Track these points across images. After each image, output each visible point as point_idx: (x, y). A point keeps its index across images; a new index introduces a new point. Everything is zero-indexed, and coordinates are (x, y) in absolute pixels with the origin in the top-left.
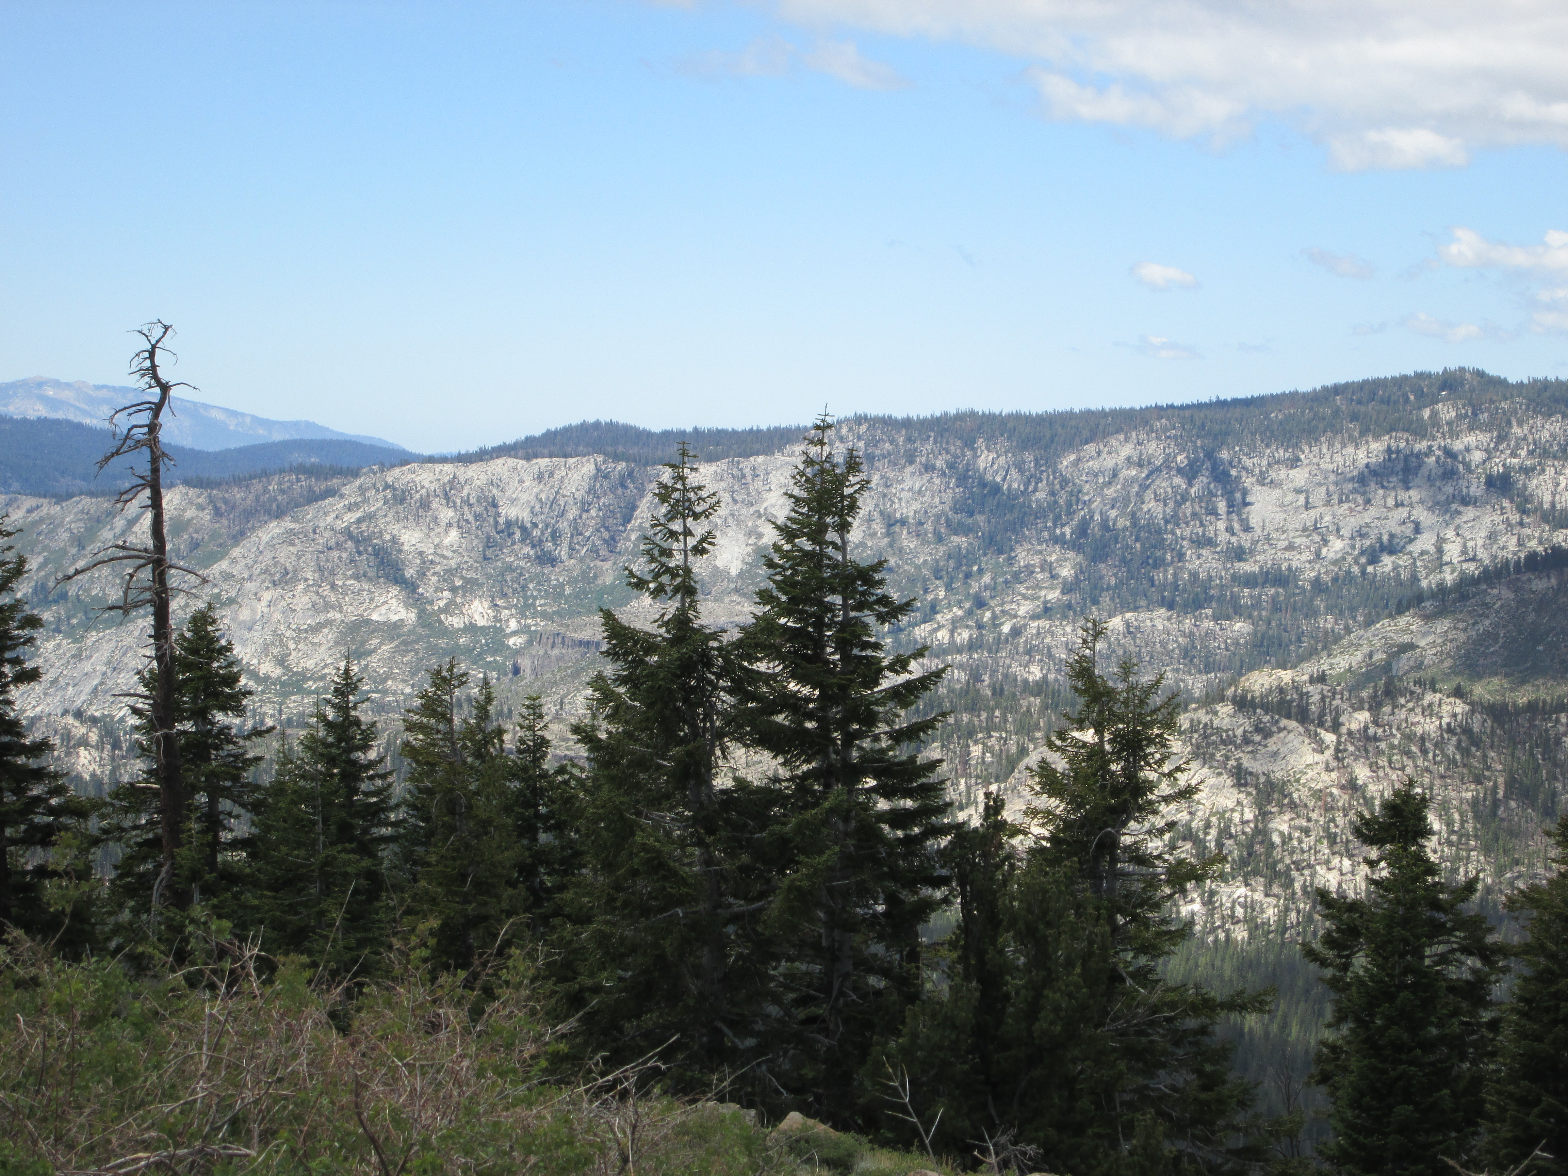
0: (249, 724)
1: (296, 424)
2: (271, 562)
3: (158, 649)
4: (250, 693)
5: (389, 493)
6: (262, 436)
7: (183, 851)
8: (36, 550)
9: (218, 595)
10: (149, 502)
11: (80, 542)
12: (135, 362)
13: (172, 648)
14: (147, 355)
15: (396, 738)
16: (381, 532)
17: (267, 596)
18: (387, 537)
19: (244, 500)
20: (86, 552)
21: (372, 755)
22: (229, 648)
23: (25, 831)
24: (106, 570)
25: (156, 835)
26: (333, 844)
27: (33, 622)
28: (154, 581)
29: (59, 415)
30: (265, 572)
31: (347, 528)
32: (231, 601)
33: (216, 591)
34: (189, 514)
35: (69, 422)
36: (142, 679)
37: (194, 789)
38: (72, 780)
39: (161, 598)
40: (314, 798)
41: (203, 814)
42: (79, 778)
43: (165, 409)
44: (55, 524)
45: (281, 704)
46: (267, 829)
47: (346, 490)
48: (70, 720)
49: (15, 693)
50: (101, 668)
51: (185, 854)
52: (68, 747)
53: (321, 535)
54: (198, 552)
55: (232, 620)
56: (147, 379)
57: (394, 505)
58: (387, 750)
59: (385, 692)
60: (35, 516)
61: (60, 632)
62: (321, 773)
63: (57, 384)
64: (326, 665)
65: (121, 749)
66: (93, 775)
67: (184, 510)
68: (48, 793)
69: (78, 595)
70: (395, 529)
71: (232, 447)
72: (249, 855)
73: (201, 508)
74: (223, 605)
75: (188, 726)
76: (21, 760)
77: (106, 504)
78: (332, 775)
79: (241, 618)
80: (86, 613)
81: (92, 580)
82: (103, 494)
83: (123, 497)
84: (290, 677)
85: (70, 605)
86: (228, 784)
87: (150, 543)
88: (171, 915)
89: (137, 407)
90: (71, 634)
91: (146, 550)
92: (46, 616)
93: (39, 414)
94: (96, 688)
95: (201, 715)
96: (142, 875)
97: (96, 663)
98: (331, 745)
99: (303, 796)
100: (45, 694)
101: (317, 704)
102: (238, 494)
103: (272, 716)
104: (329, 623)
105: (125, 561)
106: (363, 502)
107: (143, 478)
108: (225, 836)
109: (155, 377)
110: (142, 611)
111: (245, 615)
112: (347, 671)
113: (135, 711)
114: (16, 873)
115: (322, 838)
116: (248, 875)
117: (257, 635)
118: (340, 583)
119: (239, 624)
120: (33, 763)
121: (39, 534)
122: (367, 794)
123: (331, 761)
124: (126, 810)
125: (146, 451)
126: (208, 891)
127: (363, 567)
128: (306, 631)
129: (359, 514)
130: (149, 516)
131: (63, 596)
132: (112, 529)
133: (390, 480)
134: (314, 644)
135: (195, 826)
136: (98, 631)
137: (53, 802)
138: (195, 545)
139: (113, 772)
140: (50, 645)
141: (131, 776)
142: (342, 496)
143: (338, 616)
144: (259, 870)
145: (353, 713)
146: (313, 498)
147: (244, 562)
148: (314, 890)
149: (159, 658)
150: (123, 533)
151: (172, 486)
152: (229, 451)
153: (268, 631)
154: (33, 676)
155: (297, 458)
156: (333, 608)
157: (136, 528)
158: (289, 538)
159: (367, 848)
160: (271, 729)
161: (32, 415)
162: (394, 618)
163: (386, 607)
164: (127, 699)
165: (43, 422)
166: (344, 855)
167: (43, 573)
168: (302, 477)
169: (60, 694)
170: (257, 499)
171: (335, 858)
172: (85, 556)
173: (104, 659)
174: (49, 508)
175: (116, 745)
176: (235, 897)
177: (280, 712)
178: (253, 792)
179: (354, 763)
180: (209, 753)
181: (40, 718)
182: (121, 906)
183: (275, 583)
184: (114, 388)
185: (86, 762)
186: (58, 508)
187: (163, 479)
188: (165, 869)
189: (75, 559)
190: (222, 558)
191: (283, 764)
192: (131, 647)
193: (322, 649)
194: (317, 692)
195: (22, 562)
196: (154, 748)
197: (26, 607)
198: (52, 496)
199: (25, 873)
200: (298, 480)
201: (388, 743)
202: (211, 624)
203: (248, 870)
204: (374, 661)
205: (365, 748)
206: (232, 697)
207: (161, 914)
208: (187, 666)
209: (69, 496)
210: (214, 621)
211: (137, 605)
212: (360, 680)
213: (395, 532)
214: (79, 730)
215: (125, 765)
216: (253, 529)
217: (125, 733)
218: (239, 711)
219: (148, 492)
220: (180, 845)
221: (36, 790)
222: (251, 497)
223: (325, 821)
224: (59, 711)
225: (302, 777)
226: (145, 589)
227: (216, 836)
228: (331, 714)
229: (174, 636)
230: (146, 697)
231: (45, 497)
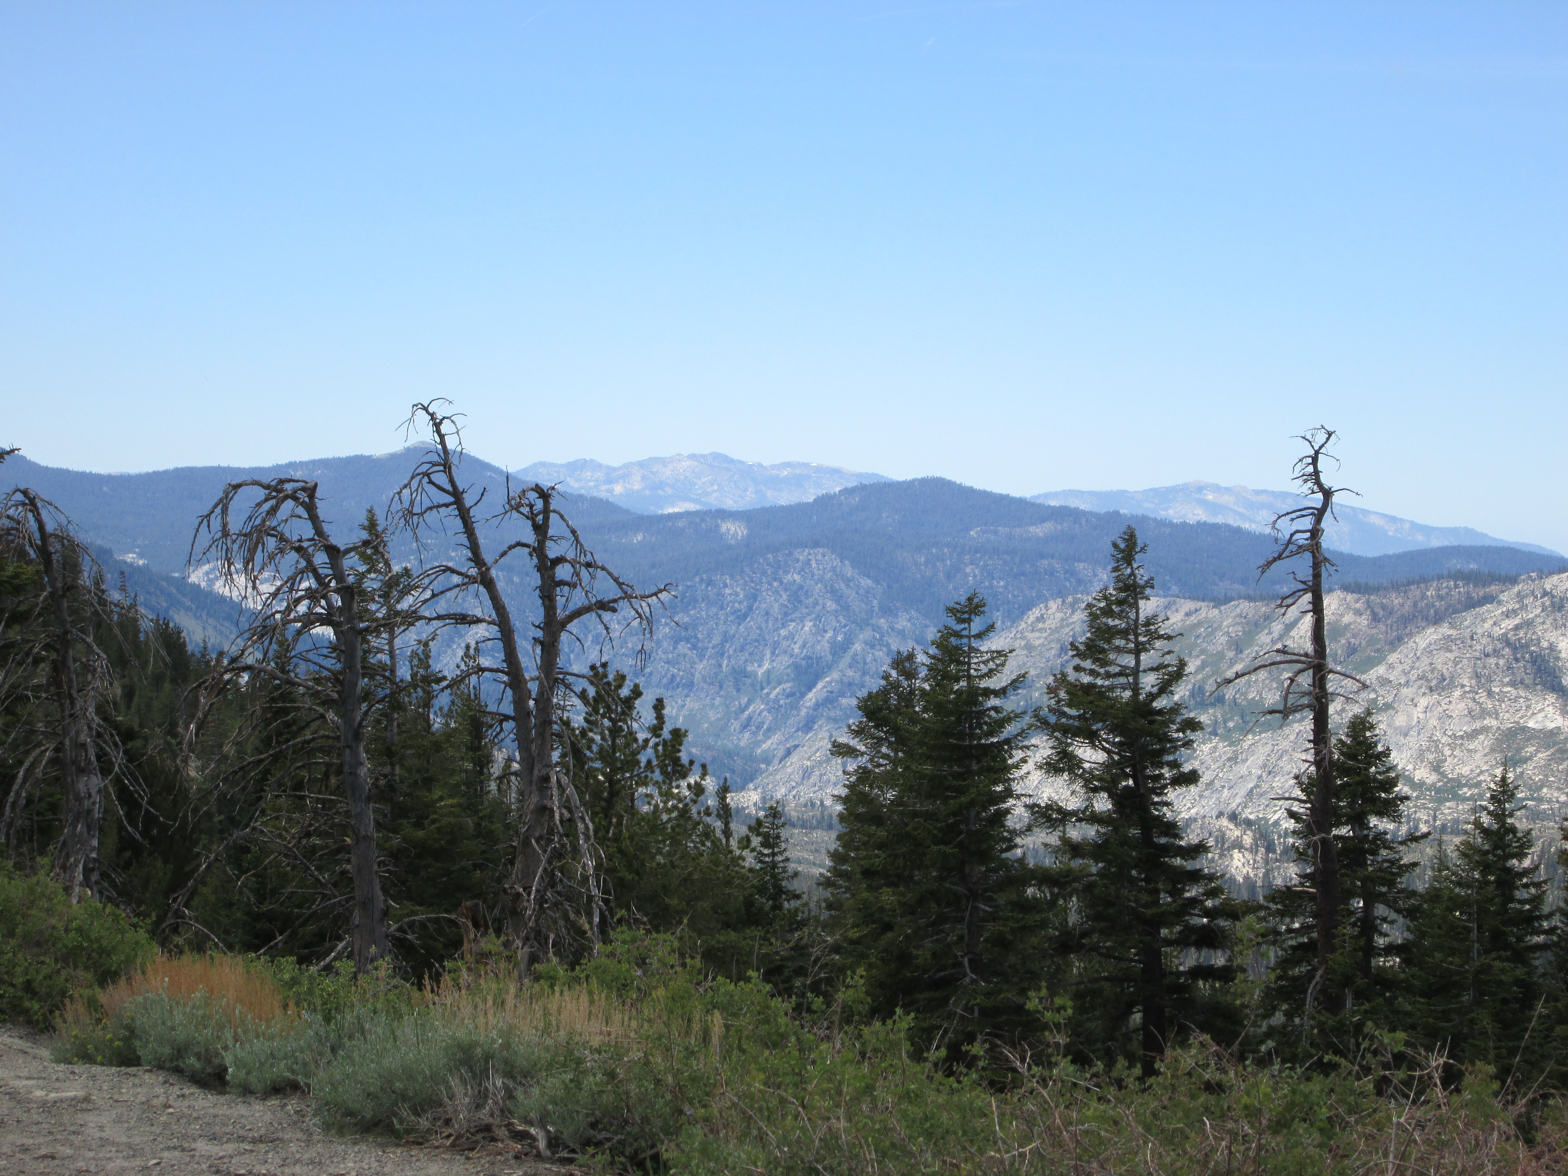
0: (1404, 830)
1: (1454, 531)
2: (1428, 668)
3: (1317, 754)
4: (1407, 798)
5: (1547, 601)
6: (1421, 542)
7: (1337, 956)
8: (1194, 653)
9: (1375, 700)
10: (1310, 607)
11: (1238, 646)
12: (1299, 467)
13: (1331, 753)
14: (1310, 460)
15: (1550, 846)
16: (1538, 640)
17: (1423, 702)
18: (1545, 644)
19: (1402, 605)
20: (1243, 656)
21: (1527, 863)
22: (1386, 753)
23: (1180, 933)
24: (1263, 674)
25: (1310, 939)
26: (1487, 952)
27: (1192, 725)
28: (1314, 685)
29: (1219, 520)
30: (1420, 678)
31: (1505, 635)
32: (1388, 707)
33: (1373, 696)
34: (1347, 619)
35: (1228, 527)
36: (1300, 784)
37: (1351, 894)
38: (1226, 882)
39: (1321, 703)
40: (1470, 906)
41: (1358, 919)
42: (1233, 879)
43: (1328, 515)
44: (1213, 628)
45: (1435, 810)
46: (1422, 935)
47: (1504, 597)
48: (1225, 822)
49: (1172, 794)
50: (1256, 771)
51: (1339, 959)
52: (1221, 849)
53: (1478, 642)
54: (1356, 658)
55: (1388, 725)
56: (1310, 484)
57: (1552, 612)
58: (1541, 857)
59: (1540, 800)
60: (1193, 619)
61: (1216, 735)
62: (1477, 880)
63: (1217, 489)
64: (1482, 772)
65: (1274, 852)
66: (1247, 878)
67: (1342, 615)
68: (1203, 895)
69: (1235, 699)
70: (1552, 636)
71: (1391, 552)
72: (1403, 961)
73: (1358, 613)
74: (1380, 710)
75: (1344, 831)
76: (1178, 861)
77: (1263, 608)
78: (1488, 883)
79: (1397, 724)
80: (1242, 717)
81: (1249, 684)
82: (1262, 598)
83: (1285, 601)
84: (1445, 784)
85: (1227, 708)
86: (1384, 889)
87: (1309, 647)
88: (1323, 1019)
89: (1300, 512)
90: (1227, 737)
91: (1306, 655)
92: (1204, 719)
93: (1199, 518)
94: (1251, 790)
95: (1358, 820)
96: (1294, 979)
97: (1252, 766)
98: (1486, 853)
99: (1456, 902)
100: (1201, 796)
101: (1474, 810)
102: (1395, 600)
103: (1426, 822)
104: (1485, 730)
105: (1282, 666)
106: (1521, 609)
107: (1304, 583)
108: (1381, 941)
109: (1318, 482)
110: (1298, 716)
111: (1400, 720)
112: (1504, 779)
113: (1292, 815)
114: (1171, 973)
115: (1476, 945)
116: (1402, 981)
117: (1413, 741)
118: (1497, 690)
119: (1396, 729)
120: (1189, 865)
121: (1198, 637)
122: (1522, 902)
123: (1486, 868)
124: (1282, 914)
125: (1308, 556)
126: (1360, 995)
127: (1520, 674)
128: (1462, 737)
129: (1517, 621)
130: (1308, 620)
131: (1221, 700)
132: (1270, 633)
133: (1548, 587)
134: (1469, 751)
135: (1348, 930)
136: (1254, 734)
137: (1209, 903)
138: (1352, 650)
139: (1266, 875)
140: (1206, 748)
141: (1285, 879)
142: (1500, 603)
143: (1494, 723)
144: (1413, 976)
145: (1509, 821)
146: (1471, 604)
147: (1400, 668)
148: (1466, 998)
149: (1318, 763)
150: (1281, 637)
151: (1330, 590)
152: (1388, 557)
153: (1424, 737)
154: (1192, 778)
155: (1455, 564)
156: (1489, 715)
157: (1293, 633)
158: (1447, 644)
159: (1520, 956)
160: (1426, 836)
161: (1192, 519)
162: (1551, 726)
163: (1542, 714)
164: (1282, 802)
165: (1202, 526)
166: (1498, 964)
167: (1200, 676)
168: (1460, 583)
169: (1215, 796)
170: (1415, 605)
171: (1490, 966)
172: (1242, 660)
173: (1260, 762)
174: (1207, 612)
175: (1270, 848)
176: (1390, 1002)
177: (1435, 818)
178: (1409, 898)
179: (1509, 870)
180: (1366, 859)
181: (1195, 820)
182: (1274, 1008)
183: (1431, 689)
184: (1273, 494)
185: (1240, 865)
186: (1216, 611)
187: (1324, 586)
188: (1319, 973)
189: (1232, 663)
190: (1379, 663)
191: (1440, 871)
192: (1286, 751)
193: (1478, 756)
194: (1471, 798)
195: (1182, 664)
196: (1310, 852)
197: (1184, 711)
198: (1211, 600)
199: (1179, 974)
200: (1456, 586)
201: (1542, 851)
202: (1369, 729)
203: (1402, 976)
204: (1529, 769)
205: (1521, 856)
206: (1387, 802)
207: (1313, 1018)
208: (1345, 771)
209: (1227, 600)
210: (1372, 727)
211: (1296, 709)
212: (1516, 788)
213: (1552, 640)
214: (1234, 832)
215: (1279, 868)
216: (1410, 635)
217: (1280, 837)
218: (1396, 817)
219: (1308, 597)
220: (1333, 950)
221: (1192, 892)
222: (1409, 603)
223: (1479, 927)
224: (1214, 813)
225: (1459, 884)
226: (1304, 694)
227: (1370, 940)
228: (1486, 820)
229: (1333, 741)
230: (1301, 801)
231: (1203, 600)
